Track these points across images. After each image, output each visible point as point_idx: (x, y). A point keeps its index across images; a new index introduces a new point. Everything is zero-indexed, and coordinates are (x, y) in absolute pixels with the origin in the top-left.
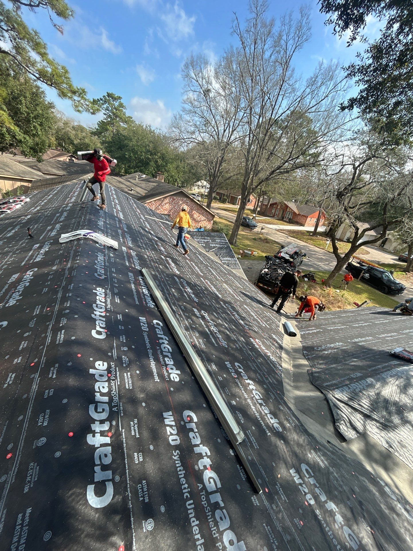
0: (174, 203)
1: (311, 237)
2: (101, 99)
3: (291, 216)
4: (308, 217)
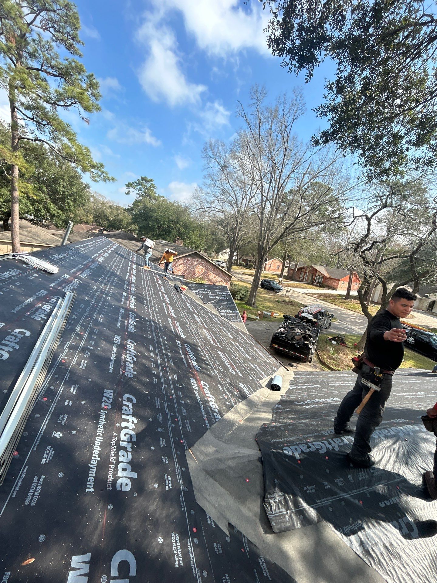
0: (189, 264)
1: (345, 300)
2: (136, 182)
3: (321, 280)
4: (339, 280)
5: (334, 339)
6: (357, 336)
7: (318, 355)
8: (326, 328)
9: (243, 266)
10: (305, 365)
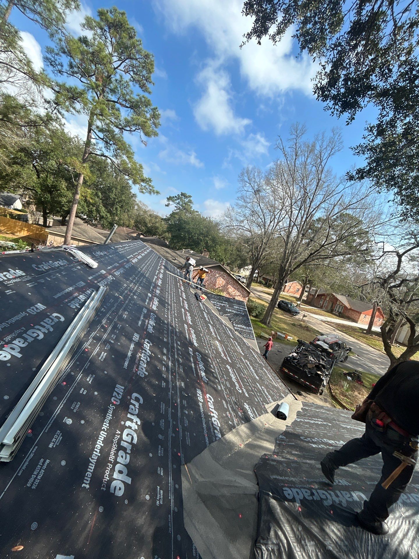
1: (365, 335)
3: (341, 310)
4: (361, 313)
5: (349, 374)
6: (376, 376)
7: (330, 388)
8: (342, 361)
9: (263, 284)
10: (314, 397)
